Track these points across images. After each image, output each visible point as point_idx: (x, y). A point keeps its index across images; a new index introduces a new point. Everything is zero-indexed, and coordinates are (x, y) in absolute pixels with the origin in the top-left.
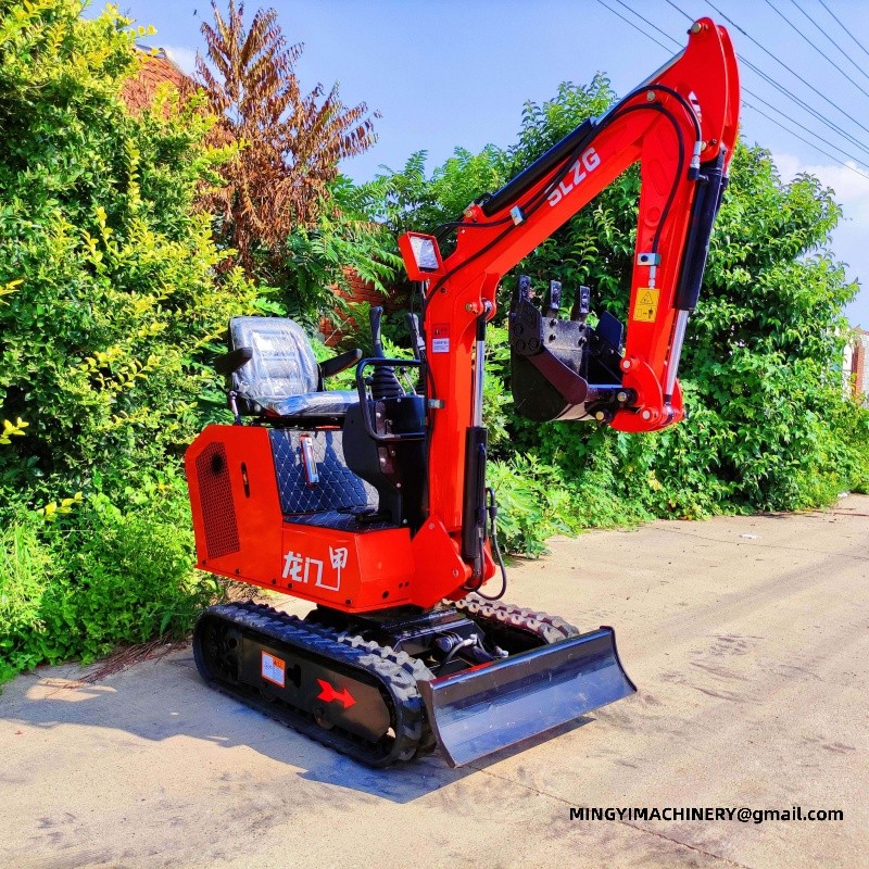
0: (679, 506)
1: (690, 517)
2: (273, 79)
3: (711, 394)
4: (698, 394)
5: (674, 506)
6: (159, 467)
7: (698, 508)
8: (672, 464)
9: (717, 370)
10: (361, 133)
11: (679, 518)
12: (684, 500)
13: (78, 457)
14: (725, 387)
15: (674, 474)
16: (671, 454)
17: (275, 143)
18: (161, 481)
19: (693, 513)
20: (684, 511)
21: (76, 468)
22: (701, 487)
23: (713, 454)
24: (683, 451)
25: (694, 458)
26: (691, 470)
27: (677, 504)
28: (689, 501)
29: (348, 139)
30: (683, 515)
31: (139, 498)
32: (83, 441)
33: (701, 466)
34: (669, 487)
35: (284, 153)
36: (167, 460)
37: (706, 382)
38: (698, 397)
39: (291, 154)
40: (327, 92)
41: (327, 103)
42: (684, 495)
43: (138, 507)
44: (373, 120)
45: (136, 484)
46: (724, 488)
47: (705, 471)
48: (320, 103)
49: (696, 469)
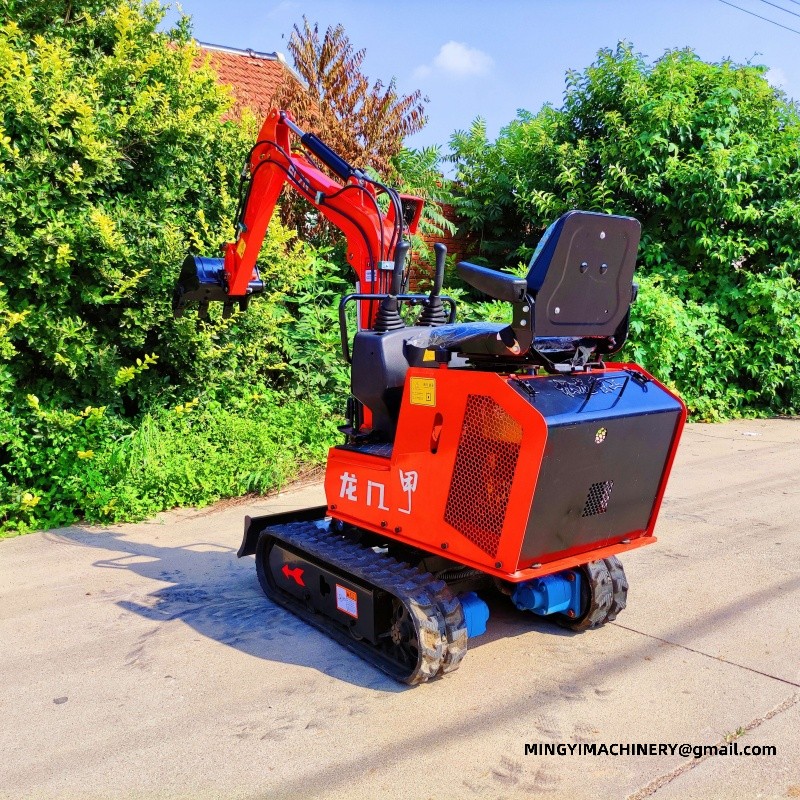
0: (697, 412)
1: (709, 420)
2: (344, 80)
3: (730, 314)
4: (717, 314)
5: (693, 410)
6: (253, 383)
7: (715, 413)
8: (691, 375)
9: (735, 294)
10: (415, 116)
11: (697, 421)
12: (703, 406)
13: (194, 376)
14: (742, 308)
15: (693, 384)
16: (689, 367)
17: (351, 130)
18: (256, 393)
19: (711, 417)
20: (703, 415)
21: (193, 384)
22: (718, 394)
23: (730, 366)
24: (701, 364)
25: (711, 370)
26: (709, 380)
27: (696, 409)
28: (707, 406)
29: (405, 121)
30: (702, 418)
31: (241, 404)
32: (196, 365)
33: (718, 375)
34: (689, 395)
35: (357, 137)
36: (259, 378)
37: (725, 305)
38: (717, 318)
39: (363, 137)
40: (386, 84)
41: (387, 95)
42: (702, 402)
43: (241, 410)
44: (424, 104)
45: (240, 395)
46: (741, 396)
47: (722, 381)
48: (381, 94)
49: (713, 379)
